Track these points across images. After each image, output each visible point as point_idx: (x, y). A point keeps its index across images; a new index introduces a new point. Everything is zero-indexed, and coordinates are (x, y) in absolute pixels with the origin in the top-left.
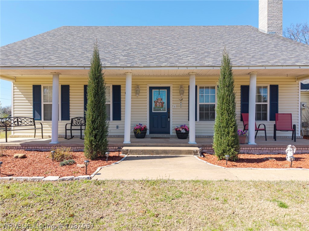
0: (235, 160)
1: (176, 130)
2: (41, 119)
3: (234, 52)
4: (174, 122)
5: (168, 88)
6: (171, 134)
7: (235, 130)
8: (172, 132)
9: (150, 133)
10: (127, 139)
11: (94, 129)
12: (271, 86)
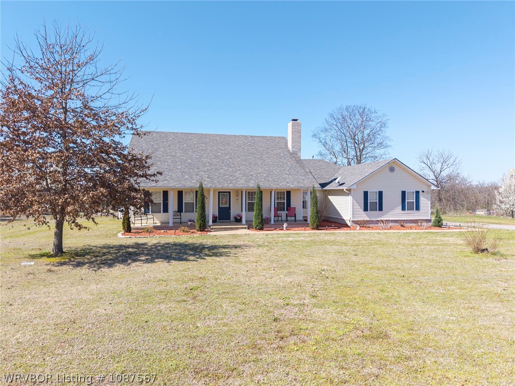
0: (261, 229)
1: (235, 217)
2: (149, 212)
3: (265, 175)
4: (234, 212)
5: (230, 192)
6: (231, 220)
7: (262, 217)
8: (232, 218)
9: (219, 219)
10: (211, 223)
11: (202, 218)
12: (287, 192)
